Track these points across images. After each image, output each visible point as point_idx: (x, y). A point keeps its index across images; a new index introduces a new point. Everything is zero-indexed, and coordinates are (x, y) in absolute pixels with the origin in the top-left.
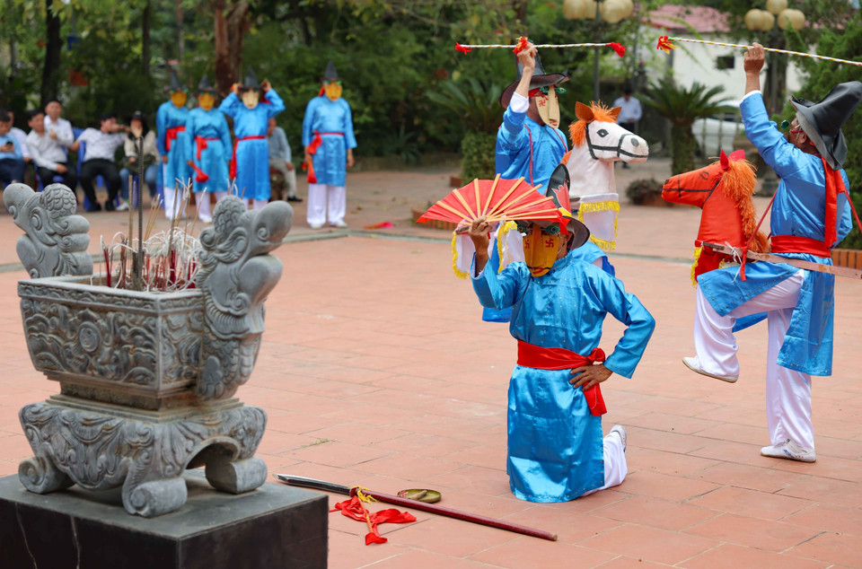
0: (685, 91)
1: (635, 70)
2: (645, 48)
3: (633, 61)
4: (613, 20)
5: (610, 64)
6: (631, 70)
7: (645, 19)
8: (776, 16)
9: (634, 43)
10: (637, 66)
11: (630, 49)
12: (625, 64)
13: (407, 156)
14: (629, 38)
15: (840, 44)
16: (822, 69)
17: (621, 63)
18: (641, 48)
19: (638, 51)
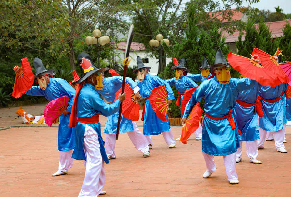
0: (131, 68)
1: (114, 65)
2: (117, 56)
3: (113, 61)
4: (103, 44)
5: (105, 63)
6: (113, 65)
7: (116, 47)
8: (160, 41)
9: (113, 55)
10: (114, 63)
11: (112, 57)
12: (110, 63)
13: (33, 100)
14: (111, 54)
15: (181, 47)
16: (176, 56)
17: (109, 62)
18: (115, 57)
19: (115, 58)
